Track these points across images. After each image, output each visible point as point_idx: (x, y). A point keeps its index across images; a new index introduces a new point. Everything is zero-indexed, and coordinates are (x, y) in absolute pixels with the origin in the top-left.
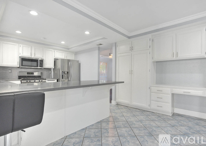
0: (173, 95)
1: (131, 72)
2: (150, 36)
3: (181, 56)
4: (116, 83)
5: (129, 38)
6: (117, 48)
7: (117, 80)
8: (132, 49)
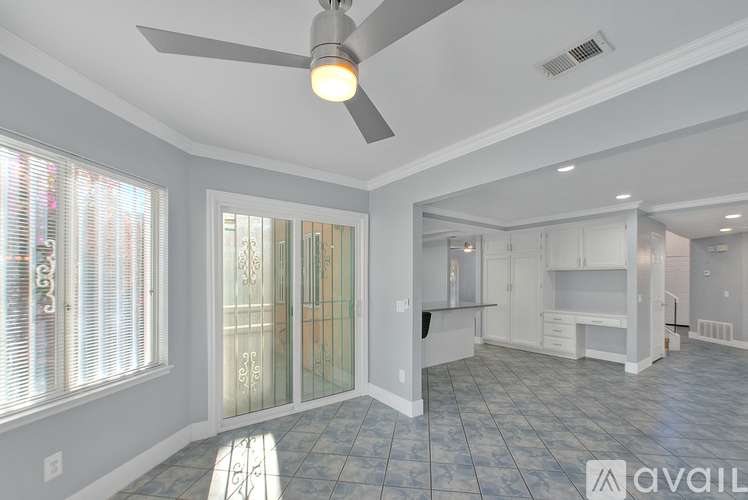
0: (581, 327)
1: (510, 288)
2: (541, 229)
3: (592, 265)
4: (483, 306)
5: (506, 229)
6: (485, 245)
7: (485, 302)
8: (511, 248)
